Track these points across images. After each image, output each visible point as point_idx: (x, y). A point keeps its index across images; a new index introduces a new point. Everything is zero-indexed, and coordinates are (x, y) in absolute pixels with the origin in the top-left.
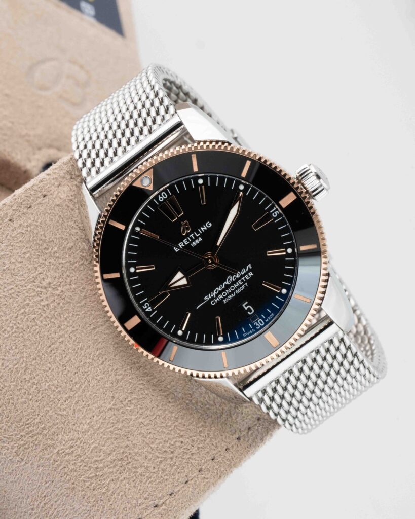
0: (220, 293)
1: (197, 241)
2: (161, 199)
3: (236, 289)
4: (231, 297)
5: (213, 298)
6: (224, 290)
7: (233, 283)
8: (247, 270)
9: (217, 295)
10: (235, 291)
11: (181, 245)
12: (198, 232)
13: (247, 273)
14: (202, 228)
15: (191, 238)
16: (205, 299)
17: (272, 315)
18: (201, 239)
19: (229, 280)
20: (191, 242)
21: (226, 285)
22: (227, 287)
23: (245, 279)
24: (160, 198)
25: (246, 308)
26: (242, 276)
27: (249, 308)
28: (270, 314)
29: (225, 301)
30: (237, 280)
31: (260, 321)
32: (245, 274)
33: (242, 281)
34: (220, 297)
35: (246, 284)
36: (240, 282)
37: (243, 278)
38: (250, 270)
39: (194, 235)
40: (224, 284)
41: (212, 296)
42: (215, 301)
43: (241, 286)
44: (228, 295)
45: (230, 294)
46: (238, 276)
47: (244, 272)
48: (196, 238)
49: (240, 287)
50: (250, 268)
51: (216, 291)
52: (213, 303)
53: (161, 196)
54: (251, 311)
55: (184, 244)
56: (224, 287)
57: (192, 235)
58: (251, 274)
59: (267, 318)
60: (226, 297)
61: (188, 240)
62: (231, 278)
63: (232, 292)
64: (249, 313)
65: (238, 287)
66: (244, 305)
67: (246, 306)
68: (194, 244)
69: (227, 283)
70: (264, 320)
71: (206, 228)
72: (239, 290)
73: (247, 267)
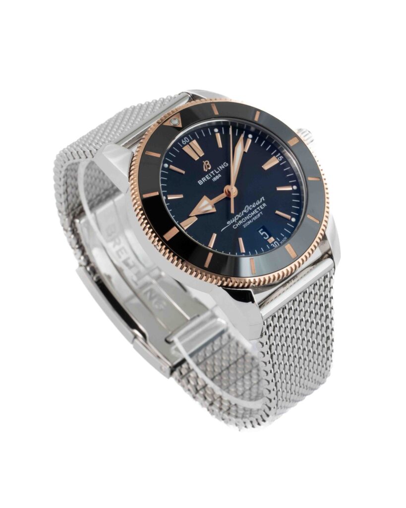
0: (240, 219)
1: (217, 177)
2: (184, 143)
3: (253, 216)
4: (249, 222)
5: (234, 223)
6: (243, 217)
7: (250, 211)
8: (261, 201)
9: (238, 221)
10: (252, 218)
11: (204, 179)
12: (217, 170)
13: (261, 204)
14: (220, 167)
15: (212, 174)
16: (228, 223)
17: (285, 238)
18: (220, 176)
19: (246, 209)
20: (212, 178)
21: (244, 213)
22: (246, 214)
23: (260, 208)
25: (262, 234)
26: (257, 206)
27: (264, 234)
29: (245, 226)
30: (254, 209)
31: (276, 243)
32: (260, 205)
33: (258, 210)
34: (240, 222)
35: (261, 213)
36: (256, 211)
37: (258, 208)
38: (263, 202)
39: (214, 172)
40: (243, 212)
41: (233, 221)
42: (236, 226)
43: (257, 214)
44: (247, 221)
45: (248, 220)
46: (253, 206)
47: (259, 203)
48: (216, 174)
49: (256, 215)
50: (264, 200)
51: (237, 218)
52: (235, 227)
53: (184, 140)
54: (266, 237)
55: (206, 179)
56: (243, 214)
57: (212, 172)
58: (264, 205)
59: (281, 240)
60: (246, 222)
61: (209, 176)
62: (249, 208)
63: (250, 219)
64: (264, 238)
65: (255, 215)
66: (260, 231)
67: (262, 232)
68: (215, 179)
69: (245, 211)
70: (279, 242)
71: (223, 167)
72: (255, 217)
73: (261, 199)
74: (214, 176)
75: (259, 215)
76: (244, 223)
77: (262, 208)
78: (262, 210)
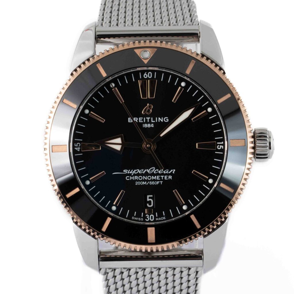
0: (138, 175)
1: (149, 126)
2: (146, 76)
3: (152, 180)
4: (144, 183)
5: (130, 175)
6: (142, 175)
7: (153, 174)
8: (170, 172)
9: (135, 175)
10: (150, 181)
11: (136, 119)
12: (154, 119)
13: (168, 175)
14: (159, 119)
15: (146, 120)
16: (124, 171)
17: (164, 218)
18: (153, 126)
19: (151, 170)
20: (144, 123)
21: (146, 172)
22: (146, 174)
23: (164, 178)
24: (145, 74)
25: (148, 200)
26: (163, 174)
27: (150, 201)
28: (163, 216)
29: (137, 183)
30: (158, 174)
31: (152, 217)
32: (166, 174)
33: (161, 178)
34: (136, 178)
35: (161, 182)
36: (158, 178)
37: (162, 176)
38: (171, 174)
39: (150, 120)
40: (145, 171)
41: (131, 172)
42: (130, 178)
43: (157, 180)
44: (142, 181)
45: (145, 181)
46: (159, 172)
47: (167, 172)
48: (150, 122)
49: (155, 181)
50: (173, 173)
51: (136, 172)
52: (128, 178)
53: (147, 74)
54: (150, 204)
55: (138, 120)
56: (144, 172)
57: (148, 118)
58: (170, 177)
59: (158, 217)
60: (140, 181)
61: (143, 120)
62: (154, 170)
63: (147, 181)
64: (148, 205)
65: (154, 180)
66: (148, 196)
67: (150, 198)
68: (145, 126)
69: (148, 171)
70: (155, 217)
71: (162, 121)
72: (153, 182)
73: (172, 171)
74: (147, 123)
75: (158, 183)
76: (138, 181)
77: (166, 178)
78: (164, 180)
